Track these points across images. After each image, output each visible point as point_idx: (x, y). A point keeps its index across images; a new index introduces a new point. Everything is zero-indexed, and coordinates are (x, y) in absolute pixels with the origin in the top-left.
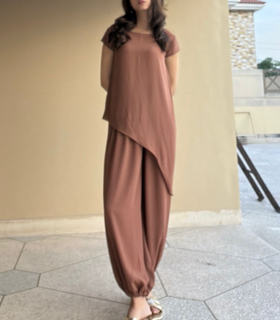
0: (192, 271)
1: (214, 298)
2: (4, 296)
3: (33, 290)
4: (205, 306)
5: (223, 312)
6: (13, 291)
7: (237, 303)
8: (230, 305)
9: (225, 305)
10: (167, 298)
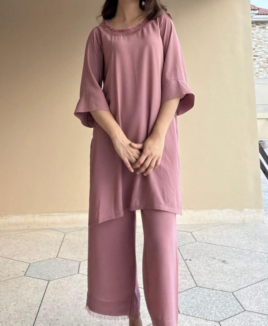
0: (219, 264)
1: (241, 290)
2: (49, 281)
3: (74, 277)
4: (233, 297)
5: (250, 304)
6: (57, 277)
7: (263, 295)
8: (257, 297)
9: (252, 296)
10: (197, 288)
